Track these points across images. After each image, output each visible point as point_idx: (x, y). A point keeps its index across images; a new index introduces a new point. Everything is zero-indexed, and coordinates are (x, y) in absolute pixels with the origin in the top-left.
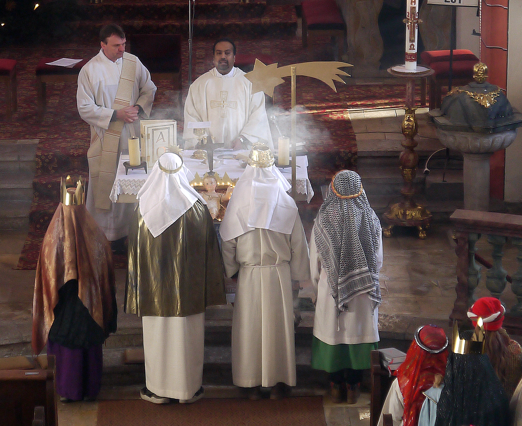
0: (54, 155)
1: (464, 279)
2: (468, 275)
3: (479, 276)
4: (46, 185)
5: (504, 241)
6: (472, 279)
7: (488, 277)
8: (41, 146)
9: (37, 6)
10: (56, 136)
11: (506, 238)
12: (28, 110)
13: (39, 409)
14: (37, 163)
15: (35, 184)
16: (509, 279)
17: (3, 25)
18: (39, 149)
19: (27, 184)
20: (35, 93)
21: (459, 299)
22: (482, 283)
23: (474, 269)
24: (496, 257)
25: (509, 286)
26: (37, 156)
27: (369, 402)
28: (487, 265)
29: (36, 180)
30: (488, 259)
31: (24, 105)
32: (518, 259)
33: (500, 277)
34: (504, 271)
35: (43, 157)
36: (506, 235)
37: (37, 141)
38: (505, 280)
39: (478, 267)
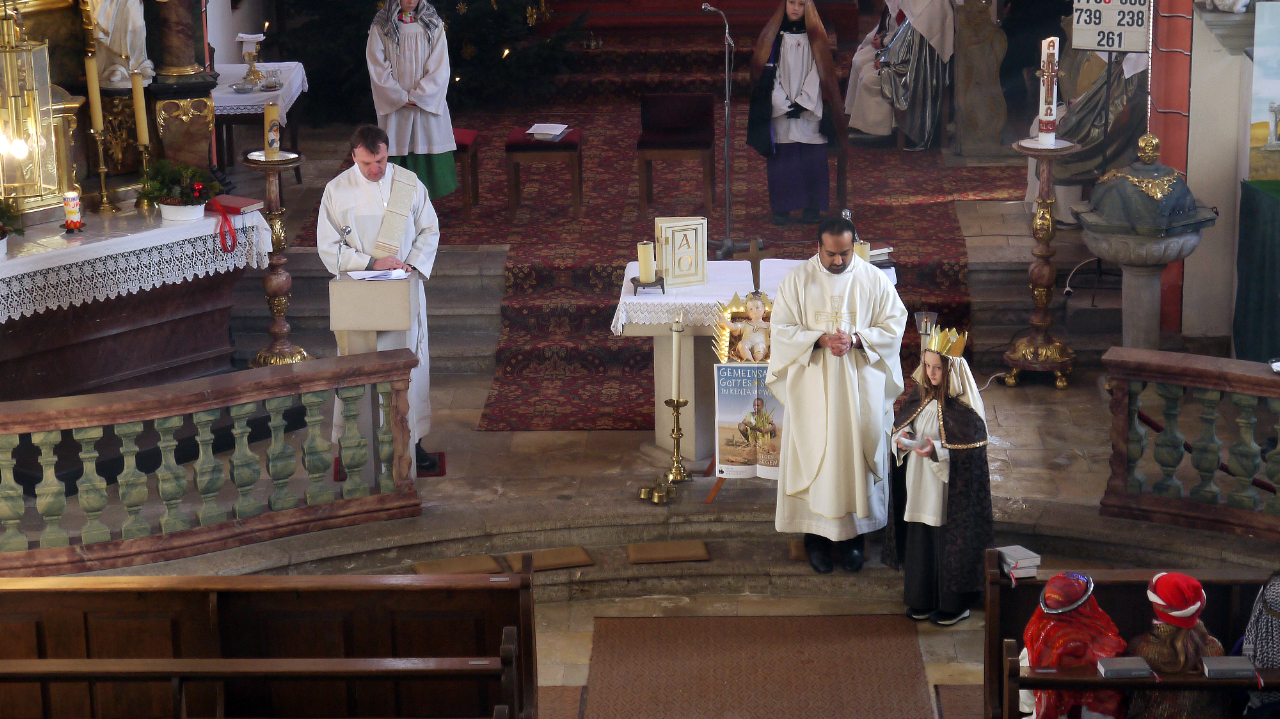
0: (532, 268)
1: (1122, 447)
2: (1127, 441)
3: (1144, 442)
4: (520, 310)
5: (1181, 393)
6: (1134, 448)
7: (1157, 445)
8: (513, 254)
9: (507, 52)
10: (535, 240)
11: (1185, 388)
12: (495, 203)
13: (509, 631)
14: (508, 279)
15: (503, 310)
16: (1188, 448)
17: (457, 79)
18: (509, 258)
19: (494, 308)
20: (504, 177)
21: (1114, 475)
22: (1149, 452)
23: (1137, 433)
24: (1170, 416)
25: (1187, 458)
26: (507, 269)
27: (983, 623)
28: (1156, 428)
29: (506, 303)
30: (1158, 418)
31: (489, 196)
32: (1202, 418)
33: (1175, 445)
34: (1181, 436)
35: (516, 271)
36: (1185, 384)
37: (507, 247)
38: (1182, 449)
39: (1142, 429)
